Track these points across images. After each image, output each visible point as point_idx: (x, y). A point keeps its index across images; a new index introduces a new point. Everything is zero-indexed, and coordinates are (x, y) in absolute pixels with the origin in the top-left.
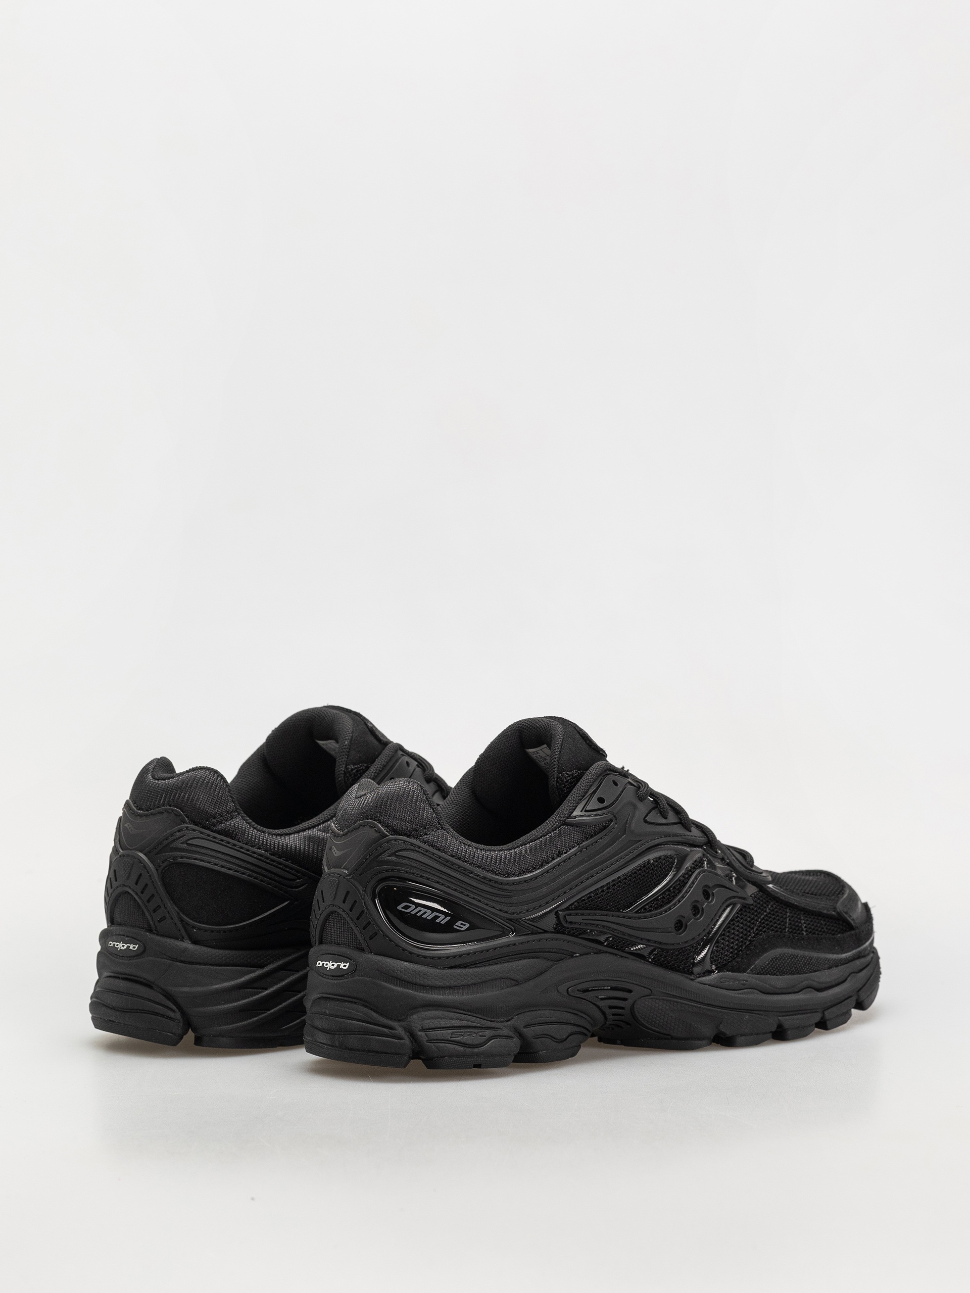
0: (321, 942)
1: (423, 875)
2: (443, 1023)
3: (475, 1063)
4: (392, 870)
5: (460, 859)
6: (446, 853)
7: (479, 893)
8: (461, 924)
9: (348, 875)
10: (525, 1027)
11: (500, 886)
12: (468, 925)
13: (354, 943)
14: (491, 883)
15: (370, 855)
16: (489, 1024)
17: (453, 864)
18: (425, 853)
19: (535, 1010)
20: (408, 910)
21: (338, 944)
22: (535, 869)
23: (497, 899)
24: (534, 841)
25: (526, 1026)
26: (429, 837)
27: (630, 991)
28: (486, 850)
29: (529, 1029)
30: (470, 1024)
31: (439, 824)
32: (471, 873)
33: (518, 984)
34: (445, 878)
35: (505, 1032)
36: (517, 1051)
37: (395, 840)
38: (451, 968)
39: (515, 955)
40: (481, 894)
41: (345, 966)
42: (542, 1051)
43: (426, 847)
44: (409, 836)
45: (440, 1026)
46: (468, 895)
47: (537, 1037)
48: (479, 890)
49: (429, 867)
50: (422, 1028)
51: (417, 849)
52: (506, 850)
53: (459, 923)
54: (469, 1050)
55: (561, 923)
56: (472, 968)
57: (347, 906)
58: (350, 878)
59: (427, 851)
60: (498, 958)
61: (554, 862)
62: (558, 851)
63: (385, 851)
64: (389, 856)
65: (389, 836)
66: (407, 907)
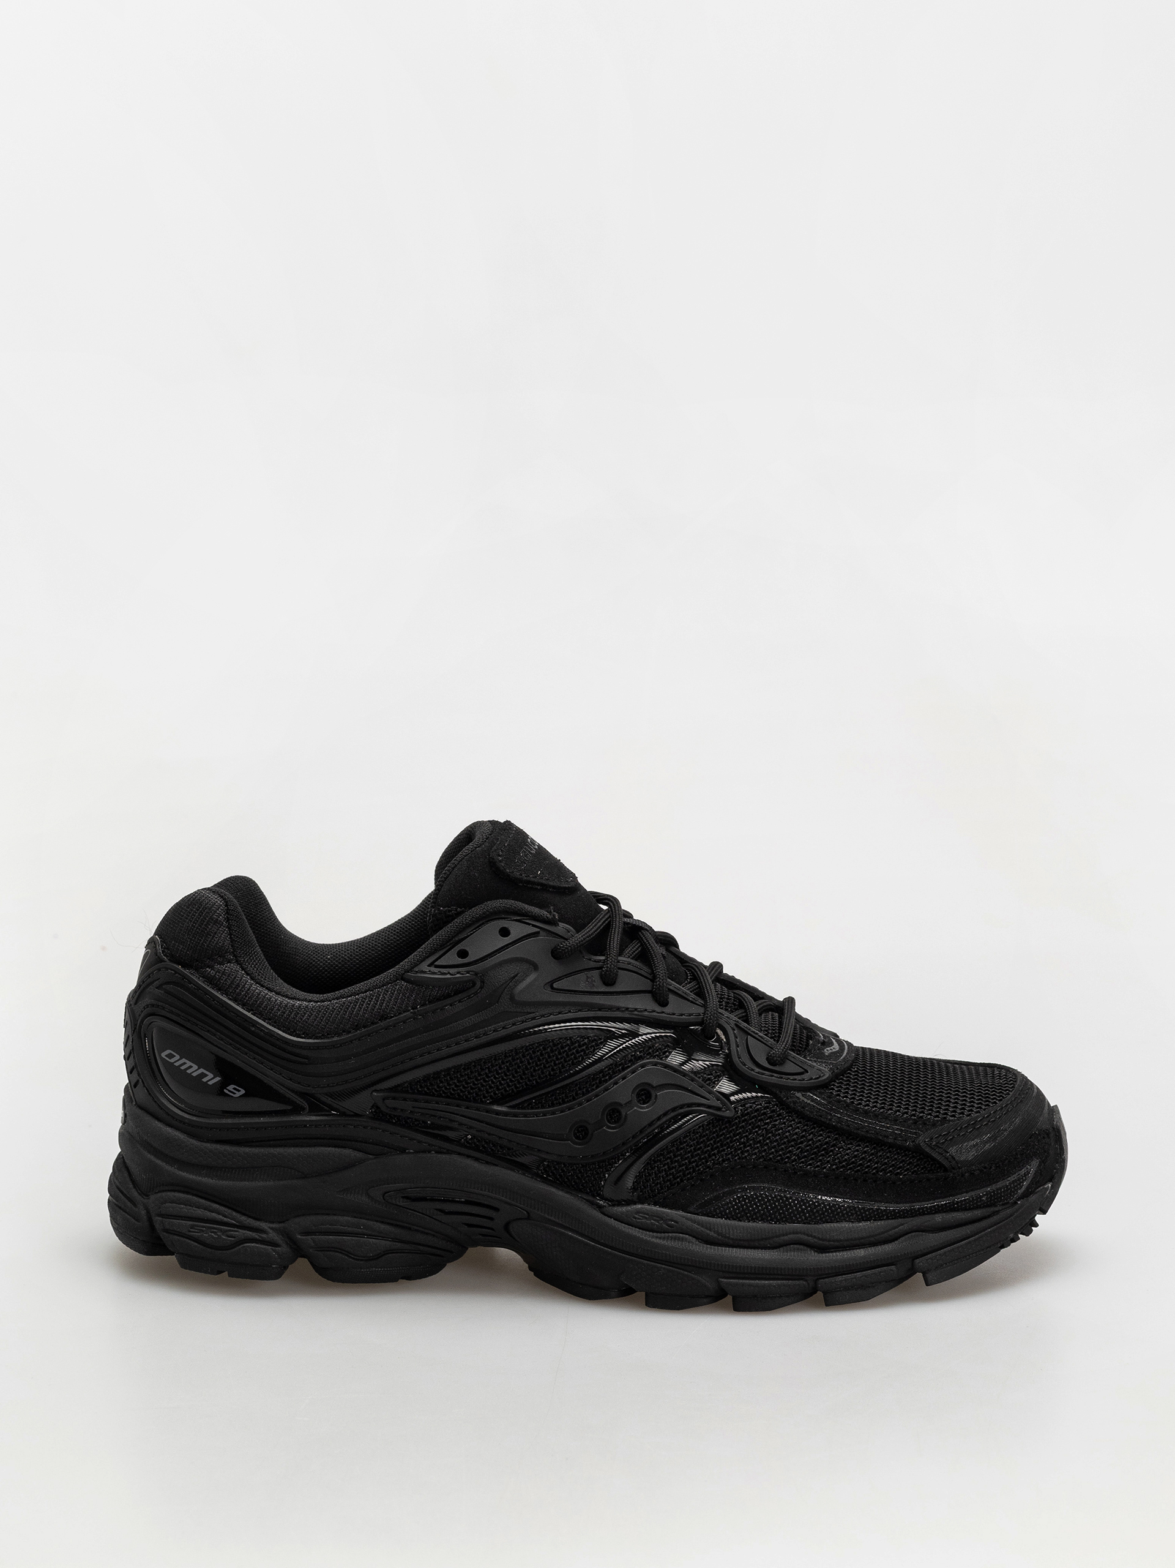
2: (185, 1210)
6: (227, 994)
8: (234, 1089)
11: (290, 1049)
12: (243, 1092)
14: (279, 1043)
15: (143, 983)
16: (249, 1222)
17: (230, 1010)
19: (325, 1214)
20: (172, 1061)
23: (286, 1064)
26: (211, 972)
27: (496, 1209)
29: (308, 1237)
30: (224, 1219)
31: (234, 955)
33: (303, 1178)
34: (218, 1027)
35: (273, 1236)
38: (217, 1142)
40: (265, 1055)
44: (185, 966)
45: (181, 1214)
46: (246, 1054)
48: (263, 1050)
49: (198, 1010)
50: (162, 1212)
53: (231, 1087)
54: (213, 1251)
55: (379, 1108)
59: (199, 989)
63: (155, 981)
65: (165, 962)
66: (170, 1056)
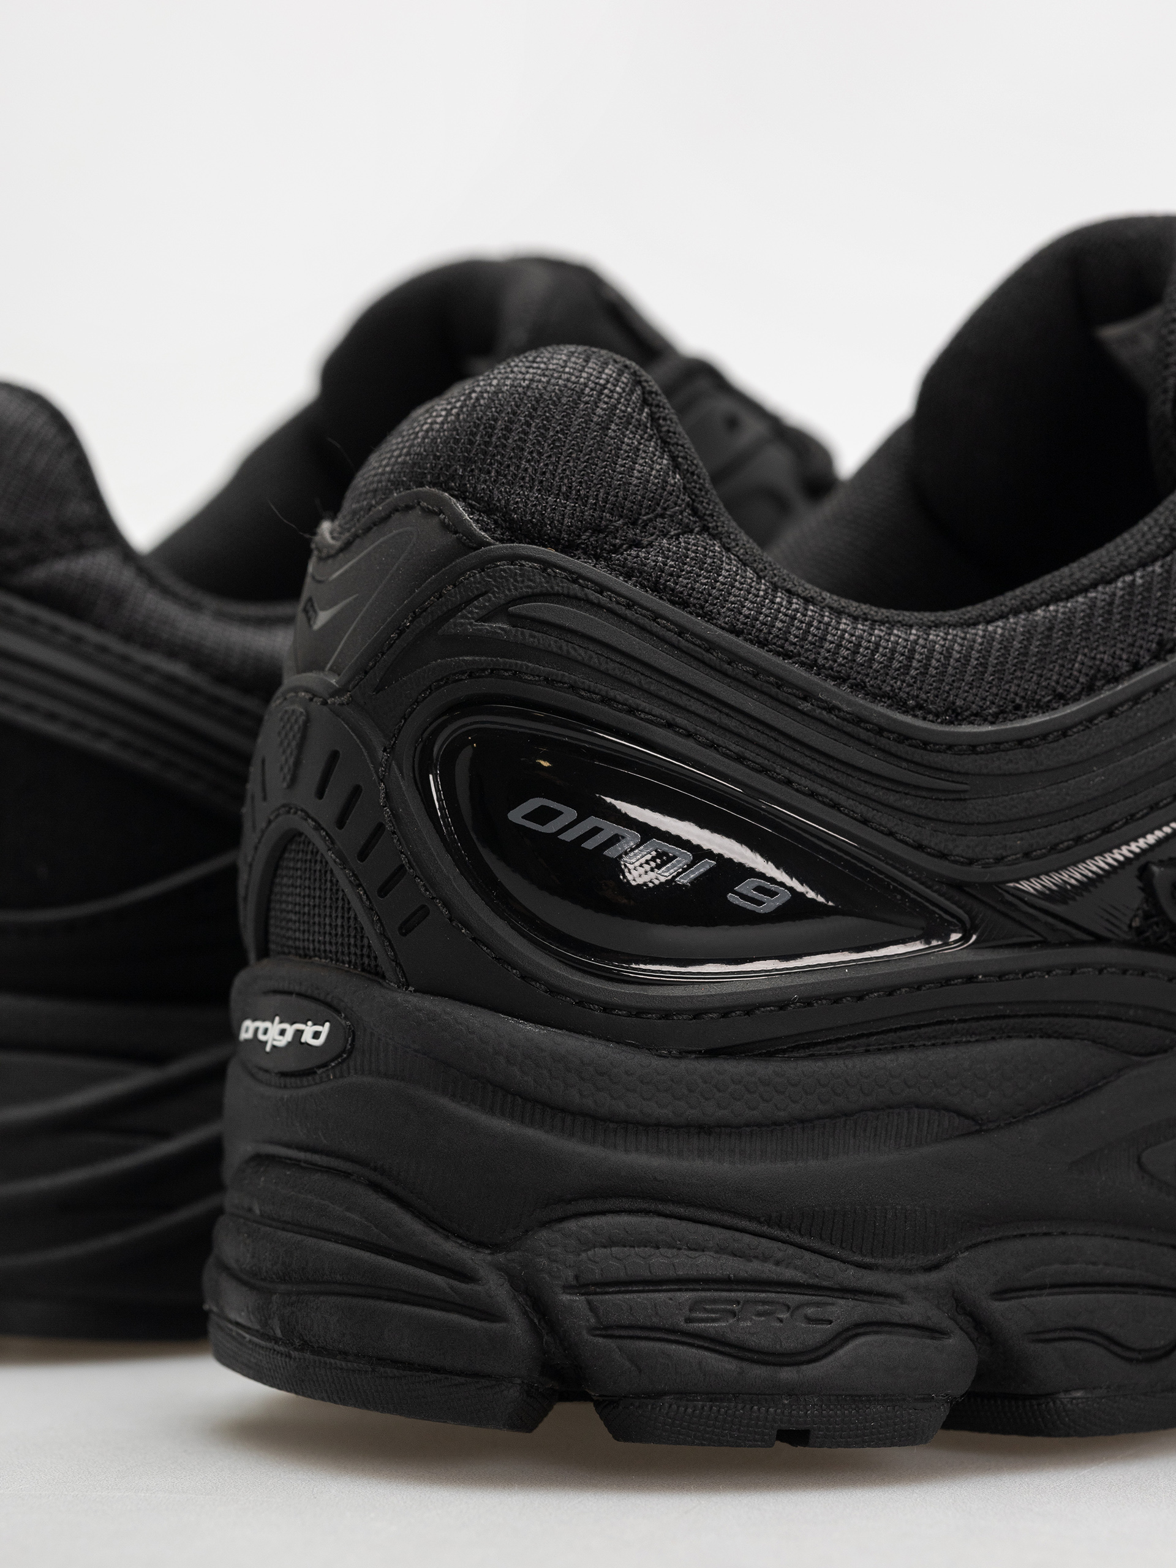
0: (264, 953)
1: (612, 693)
2: (660, 1262)
3: (784, 1426)
4: (494, 671)
5: (763, 644)
6: (709, 617)
7: (832, 775)
8: (759, 889)
9: (336, 692)
10: (1001, 1294)
11: (918, 755)
12: (785, 896)
13: (353, 949)
14: (883, 742)
15: (416, 617)
16: (850, 1276)
17: (734, 658)
18: (622, 610)
19: (1046, 1234)
20: (551, 827)
21: (305, 956)
22: (1063, 699)
23: (908, 803)
24: (1067, 599)
25: (1005, 1291)
26: (651, 558)
28: (874, 621)
29: (1013, 1302)
30: (768, 1270)
31: (695, 512)
32: (805, 699)
33: (978, 1132)
34: (701, 709)
35: (915, 1310)
36: (961, 1386)
37: (513, 559)
38: (713, 1053)
39: (973, 1019)
40: (842, 779)
41: (316, 1035)
42: (1067, 1391)
43: (629, 587)
44: (568, 548)
45: (646, 1274)
46: (788, 782)
47: (1042, 1335)
48: (837, 766)
49: (638, 667)
50: (577, 1277)
51: (594, 596)
52: (955, 626)
53: (749, 886)
54: (759, 1372)
55: (1161, 912)
56: (797, 1059)
57: (327, 810)
58: (342, 704)
59: (631, 604)
60: (904, 1029)
61: (1138, 677)
62: (1156, 638)
63: (469, 602)
64: (483, 619)
65: (489, 544)
66: (544, 815)
